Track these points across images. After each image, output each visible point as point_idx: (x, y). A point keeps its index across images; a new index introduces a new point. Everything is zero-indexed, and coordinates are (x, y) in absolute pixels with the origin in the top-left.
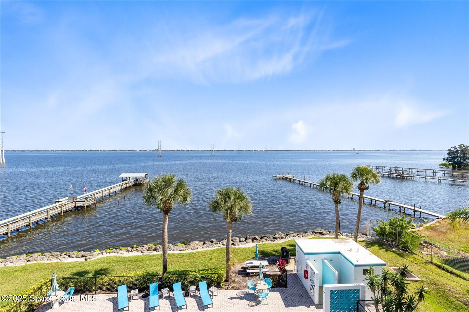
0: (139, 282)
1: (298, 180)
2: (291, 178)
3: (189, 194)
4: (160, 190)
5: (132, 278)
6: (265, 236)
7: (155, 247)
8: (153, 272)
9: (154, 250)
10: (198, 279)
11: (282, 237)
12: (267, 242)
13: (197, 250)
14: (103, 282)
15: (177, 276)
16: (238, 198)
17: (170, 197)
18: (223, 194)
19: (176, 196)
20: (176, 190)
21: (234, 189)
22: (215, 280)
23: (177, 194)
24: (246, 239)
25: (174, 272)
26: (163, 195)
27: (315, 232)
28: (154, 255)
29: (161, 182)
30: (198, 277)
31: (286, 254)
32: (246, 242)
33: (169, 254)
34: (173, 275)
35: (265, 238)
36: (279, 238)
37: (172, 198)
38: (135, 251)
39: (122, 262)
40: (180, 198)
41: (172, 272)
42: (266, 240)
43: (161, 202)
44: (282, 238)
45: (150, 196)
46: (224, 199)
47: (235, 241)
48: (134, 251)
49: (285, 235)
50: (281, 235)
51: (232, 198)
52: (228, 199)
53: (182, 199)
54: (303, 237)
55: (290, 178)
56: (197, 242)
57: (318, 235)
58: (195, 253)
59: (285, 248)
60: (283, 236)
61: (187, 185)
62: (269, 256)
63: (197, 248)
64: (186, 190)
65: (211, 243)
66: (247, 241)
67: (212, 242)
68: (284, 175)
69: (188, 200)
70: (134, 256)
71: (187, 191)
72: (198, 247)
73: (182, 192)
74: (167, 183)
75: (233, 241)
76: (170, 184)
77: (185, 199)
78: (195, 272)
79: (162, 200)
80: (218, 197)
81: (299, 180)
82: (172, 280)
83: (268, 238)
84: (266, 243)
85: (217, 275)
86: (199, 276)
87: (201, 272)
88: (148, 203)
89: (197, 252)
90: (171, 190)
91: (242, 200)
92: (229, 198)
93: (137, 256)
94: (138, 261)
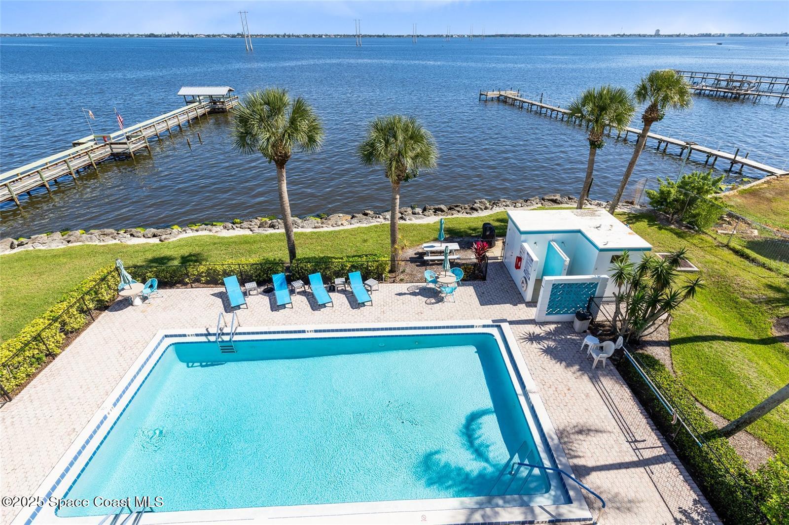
0: (255, 272)
1: (529, 103)
2: (516, 98)
3: (317, 128)
4: (261, 120)
5: (243, 267)
6: (457, 206)
7: (270, 222)
8: (275, 259)
9: (269, 227)
10: (347, 268)
11: (486, 207)
12: (460, 215)
13: (341, 228)
14: (198, 272)
15: (314, 264)
16: (411, 138)
17: (284, 135)
18: (382, 130)
19: (294, 133)
20: (293, 121)
21: (404, 118)
22: (374, 270)
23: (297, 130)
24: (424, 210)
25: (307, 258)
26: (268, 131)
27: (543, 199)
28: (271, 235)
29: (261, 105)
30: (347, 266)
31: (490, 233)
32: (425, 215)
33: (295, 233)
34: (306, 262)
35: (456, 209)
36: (481, 209)
37: (286, 136)
38: (239, 229)
39: (221, 245)
40: (302, 138)
41: (305, 258)
42: (459, 212)
43: (268, 144)
44: (486, 208)
45: (243, 133)
46: (384, 139)
47: (405, 213)
48: (236, 229)
49: (492, 203)
50: (485, 204)
51: (400, 138)
52: (392, 140)
53: (306, 139)
54: (522, 206)
55: (514, 97)
56: (341, 215)
57: (549, 203)
58: (339, 231)
59: (489, 224)
60: (488, 205)
61: (313, 110)
62: (462, 236)
63: (342, 224)
64: (312, 122)
65: (365, 217)
66: (426, 213)
67: (366, 214)
68: (503, 93)
69: (318, 140)
70: (240, 236)
71: (314, 124)
72: (343, 222)
73: (304, 125)
74: (274, 107)
75: (402, 214)
76: (279, 109)
77: (311, 140)
78: (342, 258)
79: (268, 140)
80: (374, 135)
81: (531, 103)
82: (306, 270)
83: (461, 208)
84: (458, 216)
85: (376, 264)
86: (349, 265)
87: (351, 260)
88: (244, 146)
89: (343, 230)
90: (282, 121)
91: (420, 142)
92: (395, 137)
93: (243, 235)
94: (246, 243)
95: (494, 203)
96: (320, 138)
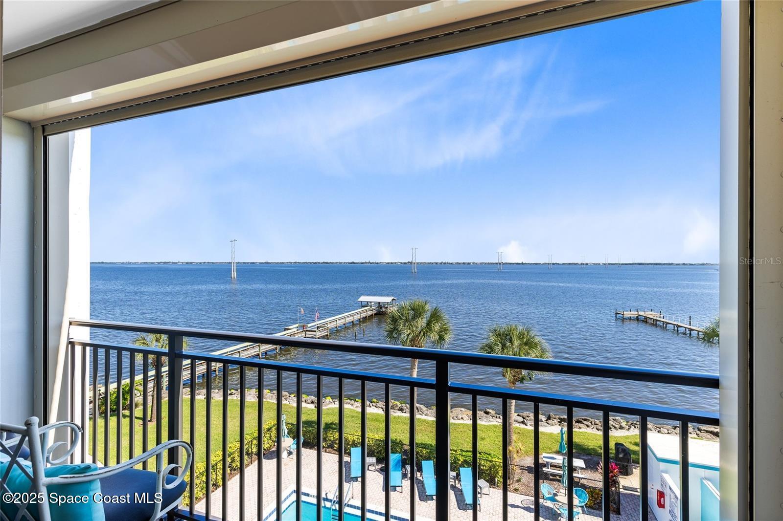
0: (378, 448)
1: (674, 325)
2: (658, 319)
3: (447, 330)
4: (406, 320)
5: (369, 441)
6: (585, 420)
7: (400, 405)
8: (396, 439)
9: (399, 410)
10: (460, 463)
11: (621, 426)
12: (589, 430)
13: (461, 422)
14: (334, 438)
15: (429, 451)
16: (526, 344)
17: (420, 333)
18: (500, 335)
19: (428, 332)
20: (429, 323)
21: (520, 328)
22: (487, 470)
23: (431, 330)
24: (549, 418)
25: (424, 444)
26: (410, 329)
27: (699, 430)
28: (399, 417)
29: (408, 310)
30: (459, 460)
31: (624, 455)
32: (548, 423)
33: (419, 419)
34: (422, 448)
35: (584, 422)
36: (615, 427)
37: (422, 334)
38: (374, 407)
39: (357, 419)
40: (434, 336)
41: (422, 444)
42: (588, 426)
43: (407, 339)
44: (621, 428)
45: (392, 329)
46: (501, 343)
47: (528, 418)
48: (372, 407)
49: (629, 423)
50: (620, 423)
51: (516, 343)
52: (508, 344)
53: (437, 337)
54: (668, 433)
55: (655, 318)
56: (463, 409)
57: (709, 436)
58: (459, 425)
59: (622, 445)
60: (624, 424)
61: (445, 316)
62: (590, 454)
63: (462, 418)
64: (444, 325)
65: (485, 415)
66: (550, 422)
67: (487, 413)
68: (641, 313)
69: (446, 339)
70: (373, 413)
71: (445, 327)
72: (463, 416)
73: (437, 327)
74: (417, 312)
75: (524, 418)
76: (420, 314)
77: (441, 338)
78: (456, 451)
79: (408, 335)
80: (493, 339)
81: (677, 325)
82: (421, 456)
83: (591, 423)
84: (586, 431)
85: (489, 464)
86: (462, 459)
87: (464, 454)
88: (390, 338)
89: (462, 424)
90: (422, 322)
91: (533, 348)
92: (511, 341)
93: (376, 413)
94: (377, 421)
95: (632, 424)
96: (448, 338)
